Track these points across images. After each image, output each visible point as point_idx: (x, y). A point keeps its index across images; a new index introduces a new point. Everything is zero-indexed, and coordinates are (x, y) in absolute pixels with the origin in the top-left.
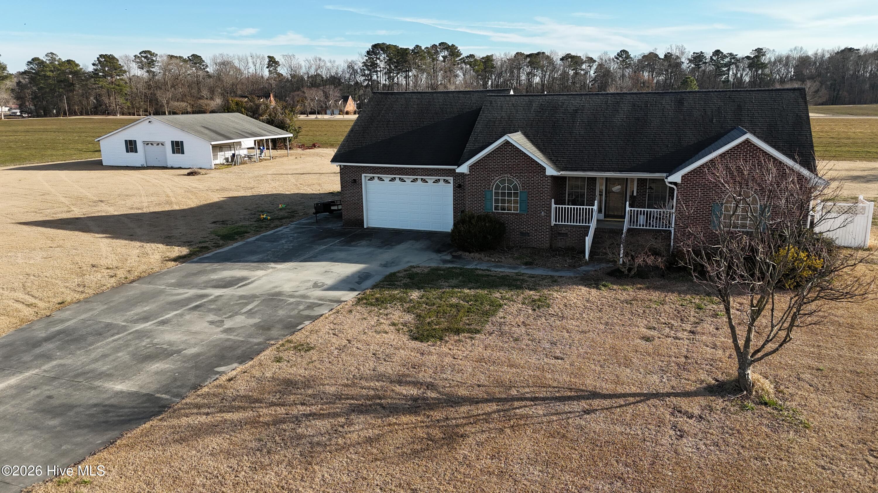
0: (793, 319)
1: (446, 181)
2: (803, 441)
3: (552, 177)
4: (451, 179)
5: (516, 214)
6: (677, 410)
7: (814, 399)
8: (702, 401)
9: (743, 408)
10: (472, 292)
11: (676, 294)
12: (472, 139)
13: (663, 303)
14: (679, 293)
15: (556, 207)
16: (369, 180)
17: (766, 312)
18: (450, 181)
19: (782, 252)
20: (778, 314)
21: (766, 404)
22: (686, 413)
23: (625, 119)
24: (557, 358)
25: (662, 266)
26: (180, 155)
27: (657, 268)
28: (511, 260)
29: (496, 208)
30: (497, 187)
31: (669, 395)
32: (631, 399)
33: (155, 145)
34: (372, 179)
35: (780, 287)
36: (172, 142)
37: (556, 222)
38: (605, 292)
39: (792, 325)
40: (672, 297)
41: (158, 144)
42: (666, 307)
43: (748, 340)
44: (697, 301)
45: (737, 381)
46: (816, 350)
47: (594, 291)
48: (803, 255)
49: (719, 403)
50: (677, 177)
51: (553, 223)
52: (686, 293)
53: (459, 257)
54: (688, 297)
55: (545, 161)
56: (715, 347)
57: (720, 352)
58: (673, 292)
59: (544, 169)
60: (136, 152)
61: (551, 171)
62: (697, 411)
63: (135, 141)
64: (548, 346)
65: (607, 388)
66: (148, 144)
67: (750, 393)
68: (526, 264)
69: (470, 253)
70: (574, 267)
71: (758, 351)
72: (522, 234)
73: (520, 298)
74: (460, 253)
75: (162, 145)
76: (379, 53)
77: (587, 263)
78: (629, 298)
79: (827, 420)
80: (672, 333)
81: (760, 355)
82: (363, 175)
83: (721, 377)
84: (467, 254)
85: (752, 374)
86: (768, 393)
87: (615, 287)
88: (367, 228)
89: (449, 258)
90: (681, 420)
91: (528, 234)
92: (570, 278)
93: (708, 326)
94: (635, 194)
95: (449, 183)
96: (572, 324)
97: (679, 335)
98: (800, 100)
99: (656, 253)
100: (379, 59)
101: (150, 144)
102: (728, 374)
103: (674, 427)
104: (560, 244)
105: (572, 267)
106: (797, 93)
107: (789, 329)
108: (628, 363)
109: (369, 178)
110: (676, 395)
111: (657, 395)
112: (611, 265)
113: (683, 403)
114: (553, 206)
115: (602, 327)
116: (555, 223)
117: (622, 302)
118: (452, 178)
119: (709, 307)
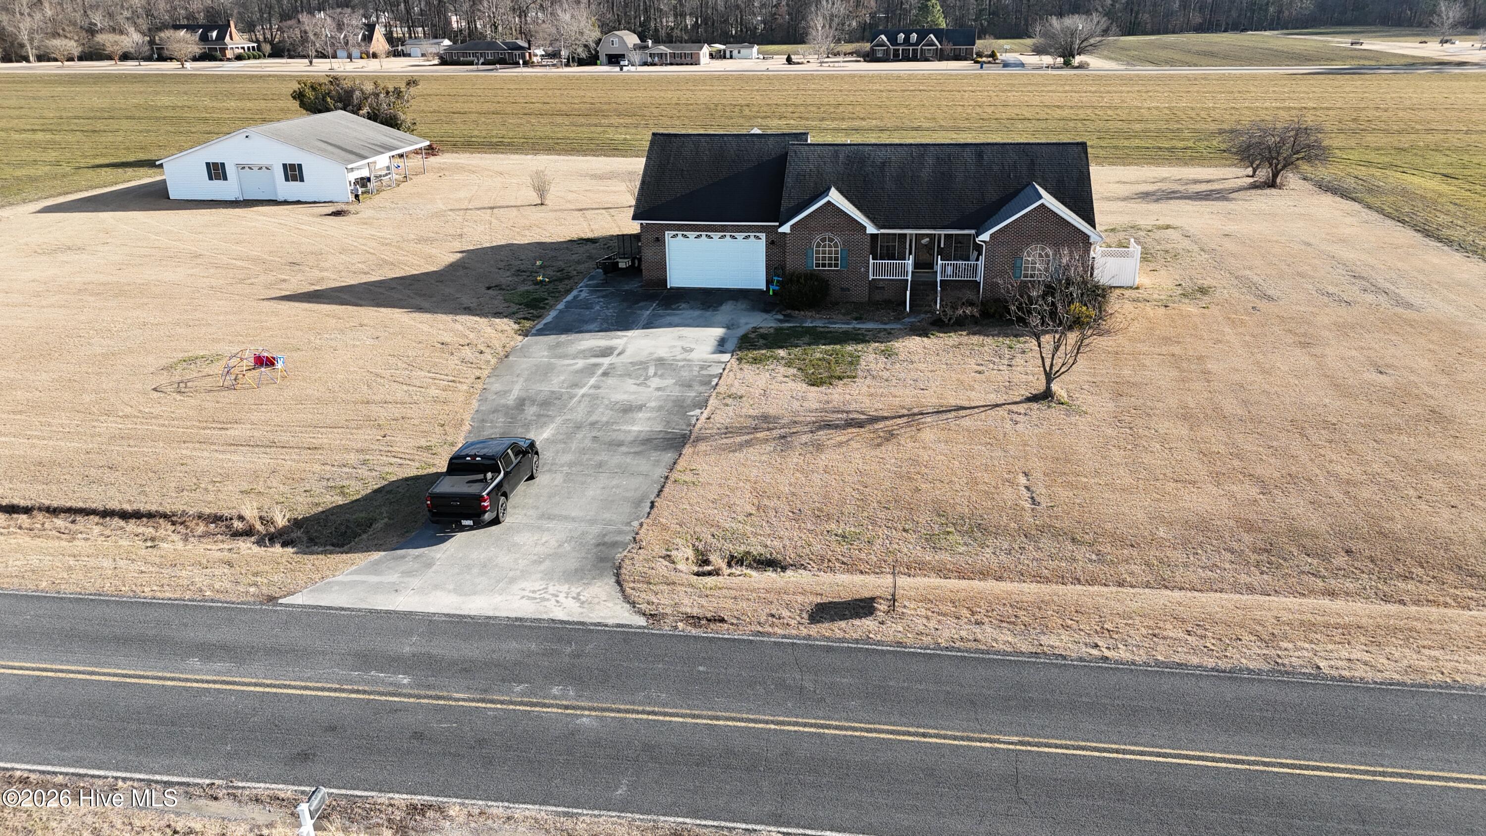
0: (1078, 349)
1: (757, 238)
2: (1084, 420)
3: (872, 235)
4: (763, 236)
5: (837, 271)
6: (1010, 412)
7: (1090, 399)
8: (1025, 405)
9: (1049, 407)
10: (828, 348)
11: (991, 337)
12: (785, 194)
13: (983, 345)
14: (993, 336)
15: (873, 263)
16: (673, 238)
17: (1062, 347)
18: (761, 237)
19: (1072, 307)
20: (1069, 348)
21: (1062, 404)
22: (1017, 413)
23: (931, 174)
24: (923, 389)
25: (977, 315)
26: (298, 183)
27: (973, 316)
28: (841, 316)
29: (818, 265)
30: (818, 246)
31: (1004, 404)
32: (982, 409)
33: (256, 169)
34: (675, 236)
35: (1070, 328)
36: (285, 166)
37: (875, 276)
38: (934, 340)
39: (1078, 353)
40: (989, 340)
41: (260, 168)
42: (986, 348)
43: (1052, 365)
44: (1008, 342)
45: (1045, 392)
46: (1092, 371)
47: (925, 339)
48: (1084, 308)
49: (1035, 406)
50: (985, 235)
51: (871, 277)
52: (998, 335)
53: (789, 316)
54: (1001, 339)
55: (865, 219)
56: (1027, 374)
57: (1031, 377)
58: (988, 336)
59: (865, 227)
60: (225, 178)
61: (871, 229)
62: (1023, 411)
63: (223, 165)
64: (912, 382)
65: (966, 404)
66: (243, 168)
67: (1053, 398)
68: (856, 319)
69: (799, 311)
70: (899, 319)
71: (1058, 371)
72: (842, 289)
73: (870, 349)
74: (789, 311)
75: (267, 168)
77: (909, 315)
78: (956, 343)
79: (1097, 409)
80: (995, 367)
81: (1058, 374)
82: (666, 233)
83: (1034, 392)
84: (797, 312)
85: (1054, 387)
86: (1063, 398)
87: (941, 335)
88: (671, 288)
89: (781, 317)
90: (1015, 416)
91: (849, 290)
92: (900, 329)
93: (1019, 360)
94: (942, 246)
95: (761, 239)
96: (922, 366)
97: (1001, 368)
98: (1083, 155)
99: (971, 304)
101: (247, 168)
102: (1038, 390)
103: (1011, 420)
104: (878, 297)
105: (897, 319)
106: (1080, 148)
107: (1076, 356)
108: (972, 389)
109: (672, 236)
110: (1008, 404)
111: (997, 406)
112: (929, 315)
113: (1014, 408)
114: (871, 261)
115: (945, 366)
117: (952, 347)
118: (764, 234)
119: (1018, 346)
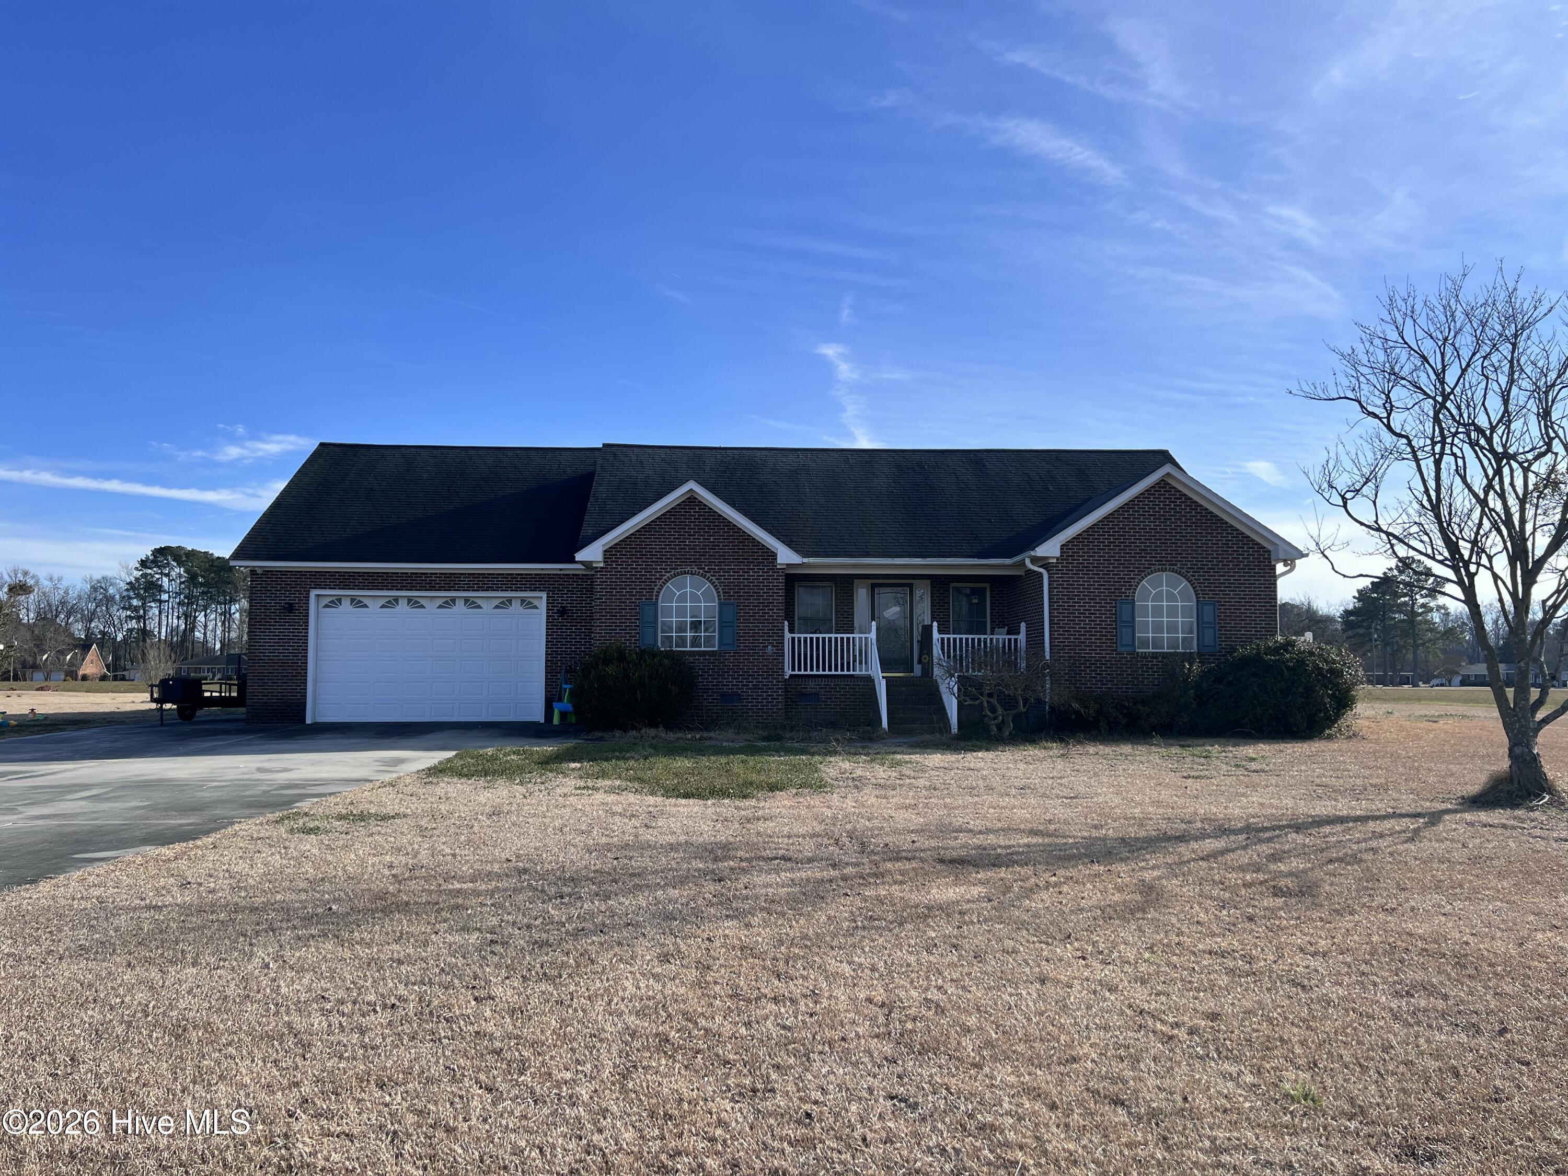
1: (527, 602)
3: (789, 569)
4: (541, 597)
5: (712, 654)
15: (793, 639)
16: (326, 606)
18: (536, 602)
23: (893, 485)
29: (666, 642)
30: (669, 597)
34: (336, 602)
37: (793, 670)
44: (1181, 752)
50: (1050, 549)
51: (788, 672)
59: (773, 554)
61: (786, 557)
69: (625, 731)
72: (724, 696)
74: (598, 734)
76: (168, 564)
82: (313, 593)
84: (619, 733)
88: (314, 724)
91: (737, 698)
94: (929, 621)
95: (536, 607)
97: (1240, 773)
100: (167, 575)
104: (805, 716)
109: (326, 601)
114: (787, 635)
116: (790, 672)
118: (544, 595)
119: (1216, 755)
